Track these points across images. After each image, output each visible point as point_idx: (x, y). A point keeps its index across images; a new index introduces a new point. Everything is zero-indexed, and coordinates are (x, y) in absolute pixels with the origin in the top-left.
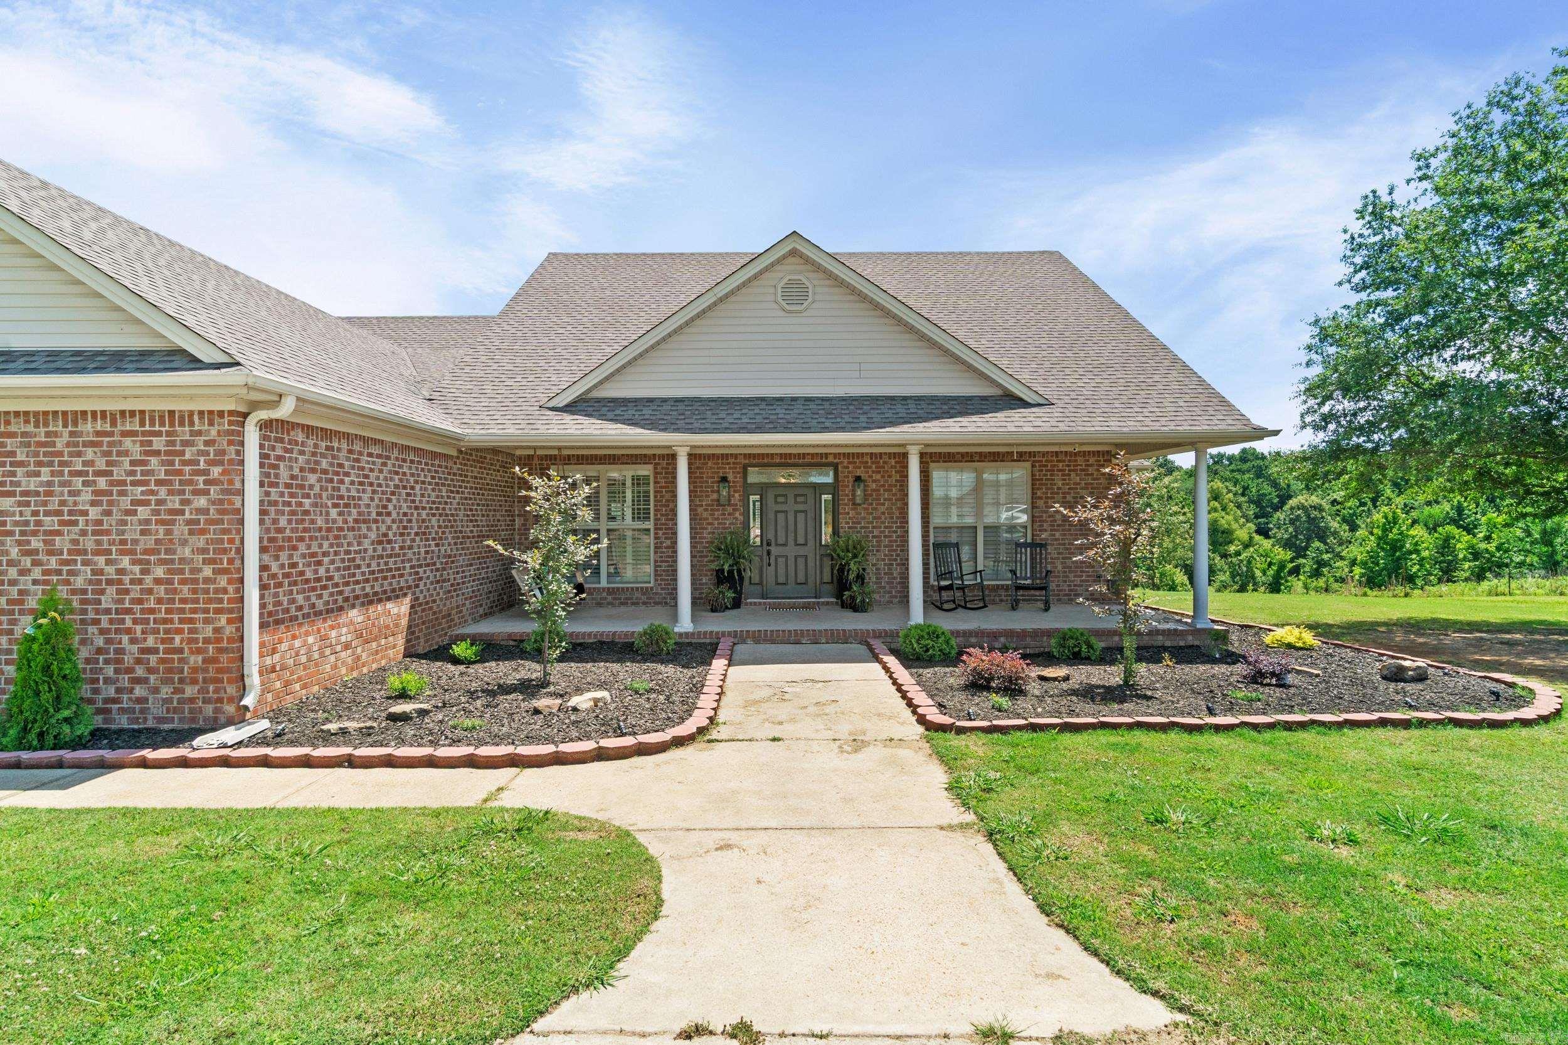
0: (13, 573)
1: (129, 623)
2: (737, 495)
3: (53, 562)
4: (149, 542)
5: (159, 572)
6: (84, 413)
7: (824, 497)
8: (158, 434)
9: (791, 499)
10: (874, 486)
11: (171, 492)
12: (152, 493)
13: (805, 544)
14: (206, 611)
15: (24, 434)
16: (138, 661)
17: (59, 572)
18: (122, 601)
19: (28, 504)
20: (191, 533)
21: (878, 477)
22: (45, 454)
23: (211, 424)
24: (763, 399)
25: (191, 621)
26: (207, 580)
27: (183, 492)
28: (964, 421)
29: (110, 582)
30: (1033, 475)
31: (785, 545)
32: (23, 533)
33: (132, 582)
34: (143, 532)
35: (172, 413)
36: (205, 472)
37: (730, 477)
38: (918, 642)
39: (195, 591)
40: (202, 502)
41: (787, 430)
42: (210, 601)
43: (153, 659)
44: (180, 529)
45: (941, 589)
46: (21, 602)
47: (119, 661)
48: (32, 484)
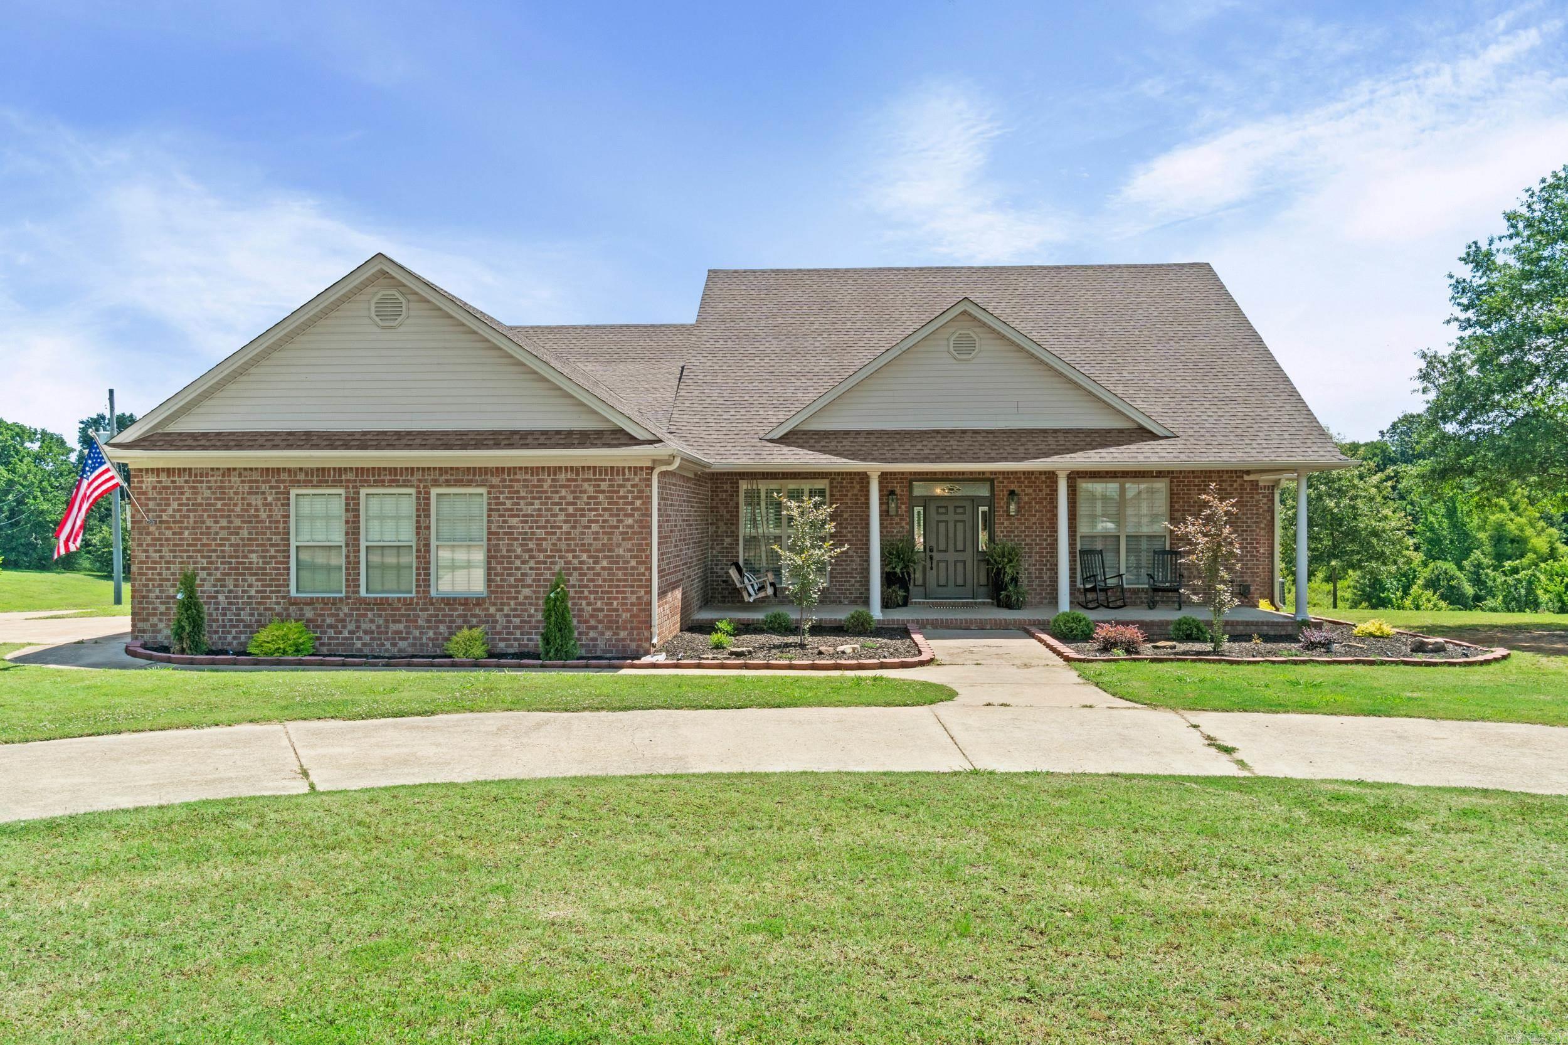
0: (518, 563)
1: (586, 593)
2: (903, 507)
3: (542, 557)
4: (598, 545)
5: (605, 563)
6: (560, 468)
7: (981, 509)
8: (604, 480)
9: (951, 509)
10: (1026, 499)
11: (611, 515)
12: (600, 515)
13: (964, 551)
14: (632, 586)
15: (525, 480)
16: (592, 616)
17: (545, 563)
18: (582, 580)
19: (526, 522)
20: (623, 539)
21: (1031, 491)
22: (537, 492)
23: (635, 474)
24: (938, 432)
25: (624, 592)
26: (633, 568)
27: (618, 515)
28: (1103, 452)
29: (575, 569)
30: (1171, 490)
31: (946, 551)
32: (523, 539)
33: (588, 569)
34: (595, 539)
35: (612, 468)
36: (632, 503)
37: (898, 491)
38: (1065, 625)
39: (625, 575)
40: (630, 521)
41: (961, 460)
42: (635, 580)
43: (600, 614)
44: (617, 538)
45: (1086, 590)
46: (523, 580)
47: (580, 616)
48: (529, 510)
